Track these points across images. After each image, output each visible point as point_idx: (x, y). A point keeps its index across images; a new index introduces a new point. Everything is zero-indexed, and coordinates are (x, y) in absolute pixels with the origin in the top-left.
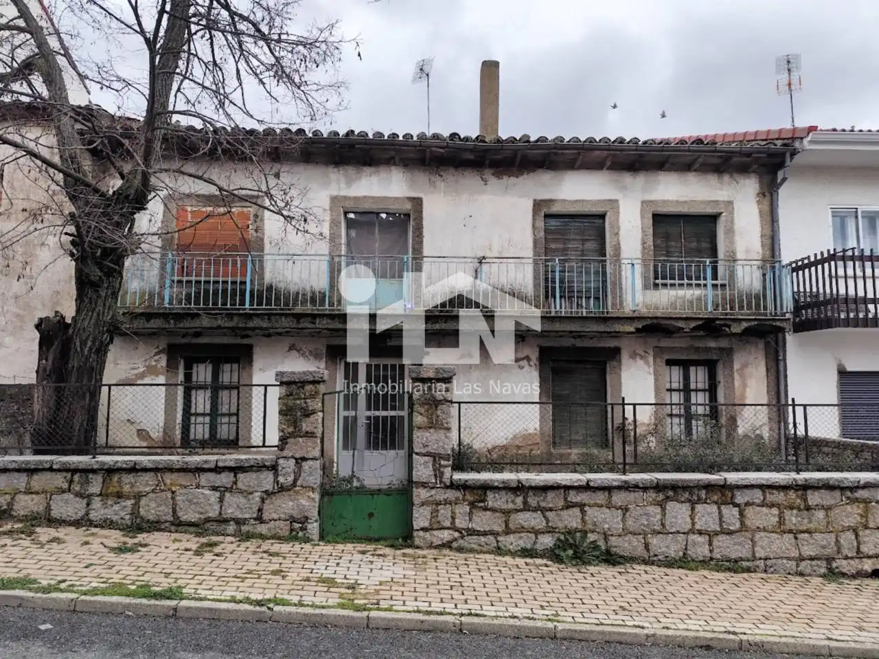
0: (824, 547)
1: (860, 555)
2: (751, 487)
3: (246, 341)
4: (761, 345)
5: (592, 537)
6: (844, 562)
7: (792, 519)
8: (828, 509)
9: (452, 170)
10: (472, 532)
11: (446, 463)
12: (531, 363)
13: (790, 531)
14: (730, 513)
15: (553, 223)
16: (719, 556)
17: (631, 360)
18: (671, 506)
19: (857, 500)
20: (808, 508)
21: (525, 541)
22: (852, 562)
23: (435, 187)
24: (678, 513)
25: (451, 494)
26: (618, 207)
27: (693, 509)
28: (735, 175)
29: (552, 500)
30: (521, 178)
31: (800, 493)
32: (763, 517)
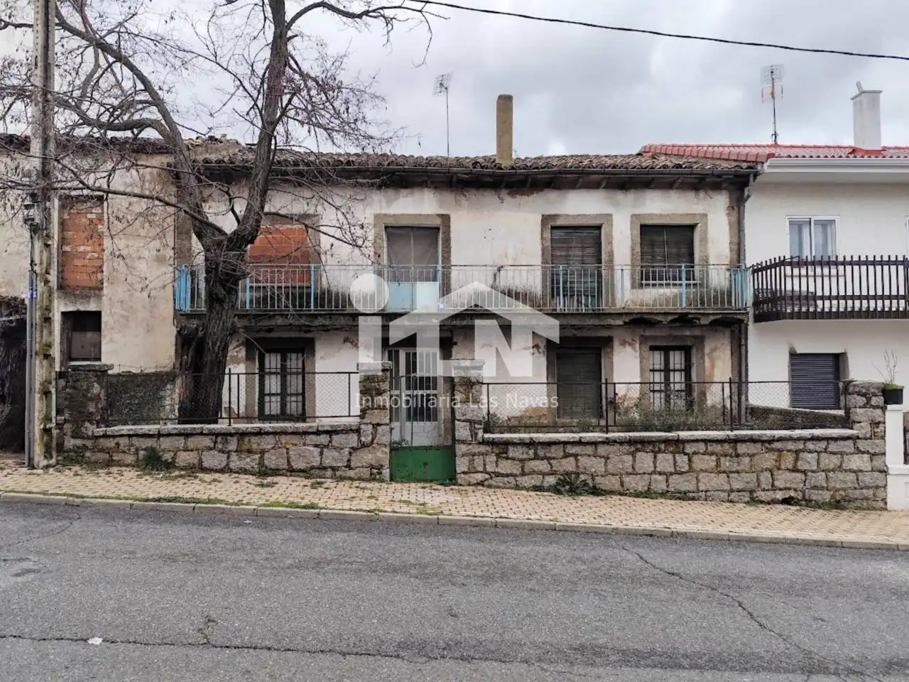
0: (748, 483)
1: (774, 488)
2: (697, 441)
3: (309, 335)
4: (728, 333)
5: (582, 477)
6: (762, 493)
7: (726, 463)
8: (752, 456)
9: (474, 191)
10: (498, 475)
11: (479, 426)
12: (540, 350)
13: (724, 472)
14: (682, 460)
16: (673, 490)
17: (621, 347)
18: (639, 455)
19: (772, 450)
20: (738, 456)
21: (536, 480)
22: (768, 493)
23: (460, 205)
24: (645, 460)
25: (483, 449)
26: (612, 221)
27: (655, 457)
28: (710, 192)
29: (556, 452)
30: (532, 197)
31: (732, 445)
32: (705, 462)
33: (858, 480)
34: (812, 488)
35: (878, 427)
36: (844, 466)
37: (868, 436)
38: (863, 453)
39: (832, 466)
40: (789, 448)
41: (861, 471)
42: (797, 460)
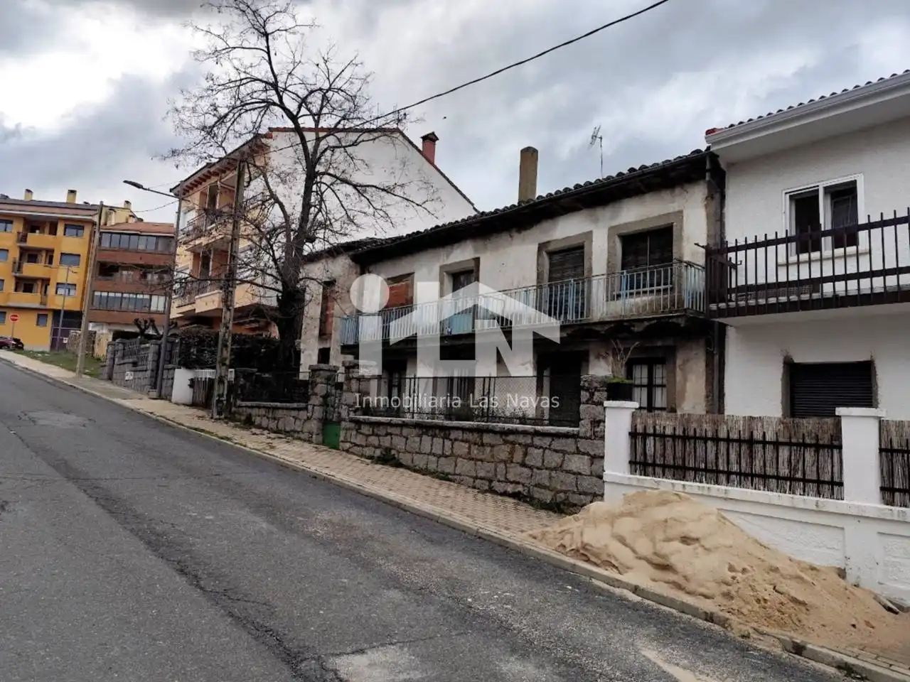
0: (488, 472)
1: (507, 481)
2: (457, 429)
5: (393, 452)
6: (498, 484)
7: (475, 451)
8: (492, 446)
9: (495, 235)
10: (356, 445)
13: (472, 459)
14: (448, 444)
15: (557, 257)
16: (440, 471)
17: (596, 360)
18: (424, 438)
19: (506, 442)
20: (483, 445)
21: (368, 451)
22: (503, 485)
24: (426, 440)
26: (592, 238)
27: (432, 440)
28: (687, 186)
32: (462, 448)
33: (577, 484)
34: (536, 486)
35: (598, 426)
36: (565, 467)
37: (588, 435)
38: (584, 454)
39: (554, 465)
40: (520, 442)
41: (580, 474)
42: (526, 454)
